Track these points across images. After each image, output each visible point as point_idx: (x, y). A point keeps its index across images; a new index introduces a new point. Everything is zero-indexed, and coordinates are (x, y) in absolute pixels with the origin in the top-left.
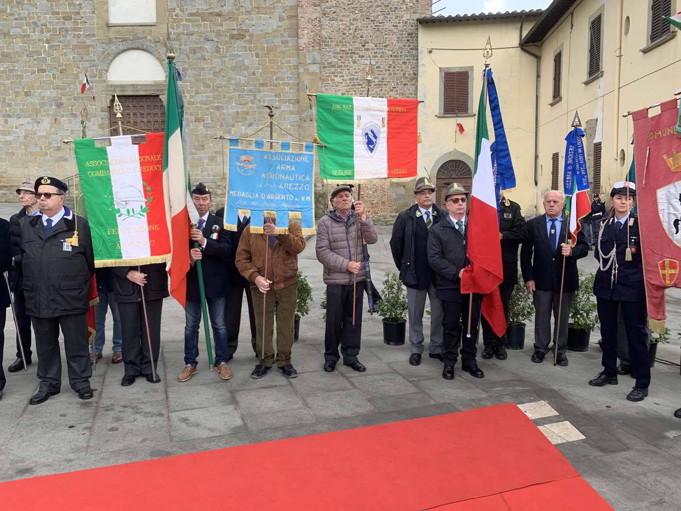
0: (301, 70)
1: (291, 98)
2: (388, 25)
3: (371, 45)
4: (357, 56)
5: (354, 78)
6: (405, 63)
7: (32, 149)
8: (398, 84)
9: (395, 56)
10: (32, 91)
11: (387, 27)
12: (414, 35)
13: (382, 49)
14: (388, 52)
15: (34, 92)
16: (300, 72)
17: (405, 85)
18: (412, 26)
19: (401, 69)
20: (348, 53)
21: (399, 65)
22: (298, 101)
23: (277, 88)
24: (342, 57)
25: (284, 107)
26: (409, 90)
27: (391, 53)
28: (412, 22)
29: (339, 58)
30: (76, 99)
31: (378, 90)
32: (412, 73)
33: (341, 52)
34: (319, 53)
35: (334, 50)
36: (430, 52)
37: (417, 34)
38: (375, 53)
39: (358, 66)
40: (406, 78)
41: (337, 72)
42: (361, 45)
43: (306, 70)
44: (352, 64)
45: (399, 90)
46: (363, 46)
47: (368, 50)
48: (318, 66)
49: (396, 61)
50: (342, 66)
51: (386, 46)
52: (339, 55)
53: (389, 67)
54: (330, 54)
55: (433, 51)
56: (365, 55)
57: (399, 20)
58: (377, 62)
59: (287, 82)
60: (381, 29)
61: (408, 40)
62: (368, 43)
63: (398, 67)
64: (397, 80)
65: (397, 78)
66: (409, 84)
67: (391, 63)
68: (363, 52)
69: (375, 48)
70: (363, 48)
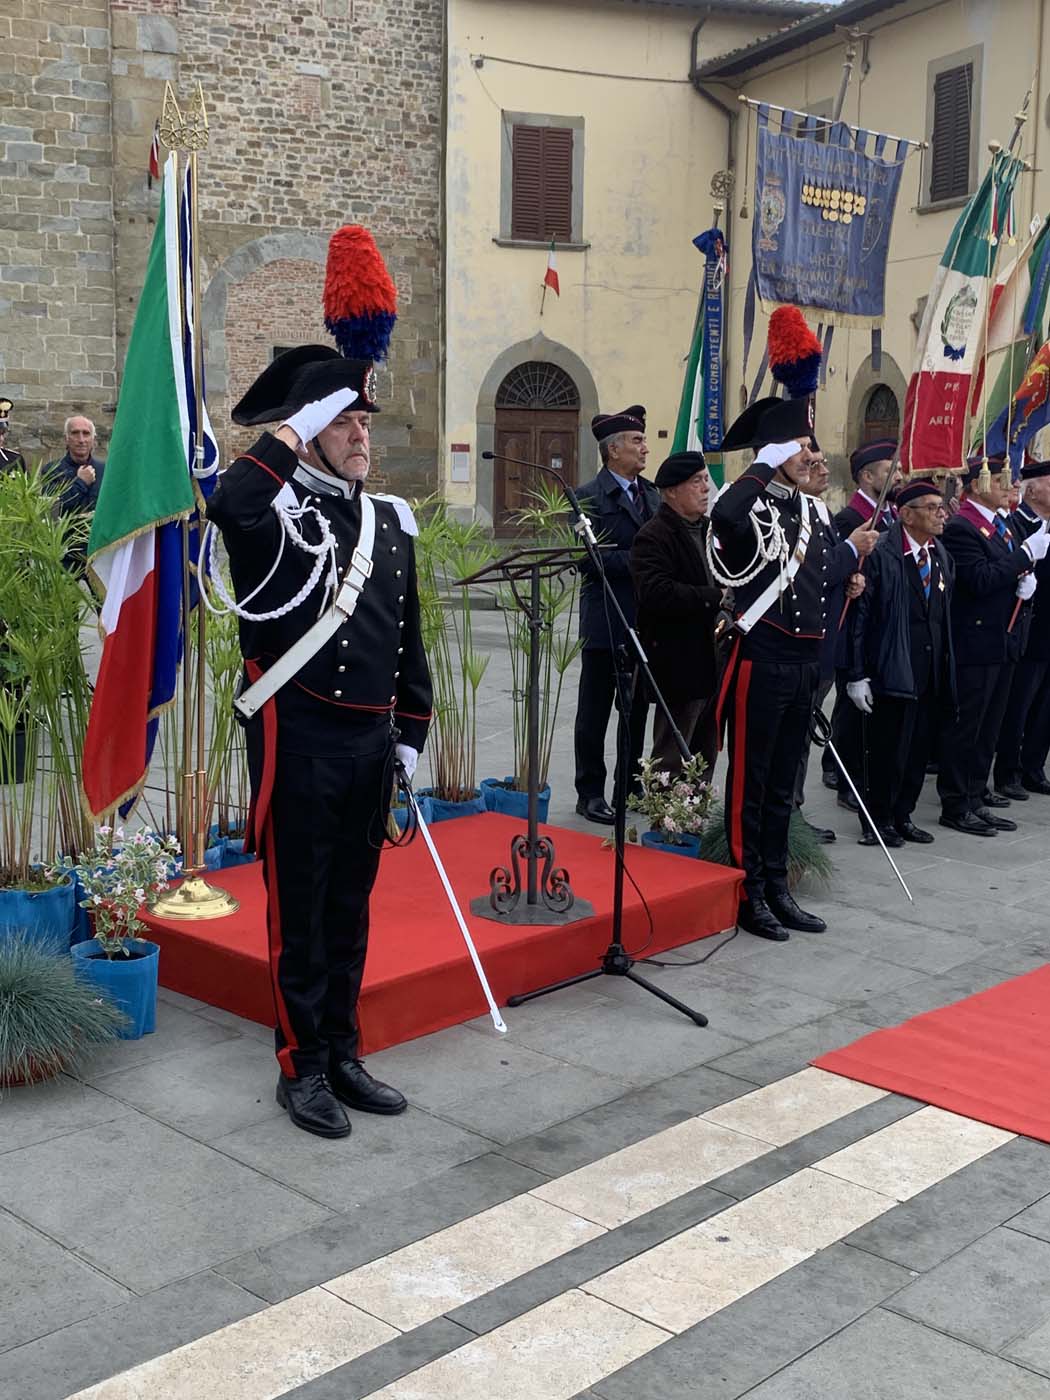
0: (120, 68)
1: (85, 147)
3: (316, 22)
4: (280, 47)
5: (270, 109)
6: (407, 85)
8: (390, 142)
9: (381, 62)
12: (430, 10)
13: (347, 37)
14: (364, 49)
16: (114, 73)
17: (408, 145)
19: (397, 99)
20: (254, 36)
21: (392, 89)
22: (107, 160)
23: (44, 113)
24: (235, 44)
25: (62, 174)
26: (418, 160)
27: (371, 51)
29: (229, 47)
31: (338, 152)
32: (425, 113)
33: (236, 30)
34: (172, 23)
35: (214, 21)
36: (479, 64)
37: (440, 8)
38: (329, 45)
39: (284, 76)
40: (411, 127)
41: (223, 88)
42: (289, 17)
43: (135, 71)
44: (264, 68)
45: (392, 157)
46: (298, 20)
47: (309, 33)
48: (168, 61)
49: (386, 76)
50: (237, 69)
51: (357, 30)
52: (229, 39)
53: (365, 90)
54: (202, 30)
55: (485, 61)
56: (302, 49)
58: (334, 73)
59: (72, 96)
61: (416, 23)
62: (310, 13)
63: (390, 93)
64: (387, 129)
65: (387, 122)
66: (419, 144)
67: (371, 79)
68: (297, 37)
69: (330, 31)
70: (297, 26)
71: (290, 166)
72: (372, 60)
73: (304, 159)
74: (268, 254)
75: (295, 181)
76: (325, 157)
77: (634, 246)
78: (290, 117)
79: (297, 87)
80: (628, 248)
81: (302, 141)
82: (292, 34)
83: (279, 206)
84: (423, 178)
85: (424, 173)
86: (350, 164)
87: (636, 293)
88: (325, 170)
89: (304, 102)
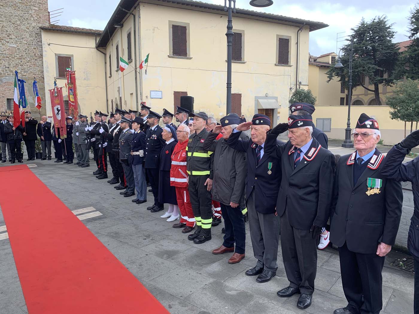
2: (23, 27)
3: (13, 37)
4: (5, 41)
5: (3, 53)
6: (35, 49)
8: (31, 59)
9: (28, 44)
11: (22, 28)
12: (39, 35)
13: (20, 39)
14: (24, 42)
17: (36, 60)
18: (38, 30)
19: (33, 51)
26: (38, 63)
27: (26, 42)
28: (38, 27)
31: (20, 61)
32: (39, 54)
36: (49, 45)
37: (41, 34)
38: (16, 41)
39: (6, 47)
40: (36, 56)
42: (6, 36)
44: (1, 45)
45: (32, 62)
47: (11, 39)
49: (30, 47)
51: (22, 38)
53: (25, 50)
55: (50, 44)
56: (10, 42)
57: (30, 25)
58: (18, 46)
60: (19, 28)
61: (36, 37)
62: (11, 35)
63: (31, 50)
64: (31, 57)
65: (31, 56)
66: (38, 60)
67: (26, 47)
68: (8, 39)
69: (16, 38)
70: (8, 37)
71: (8, 64)
72: (26, 44)
73: (12, 63)
74: (4, 81)
75: (10, 67)
76: (17, 62)
77: (86, 78)
78: (8, 55)
79: (9, 49)
80: (85, 79)
81: (11, 59)
82: (7, 39)
83: (6, 72)
84: (40, 66)
85: (40, 65)
86: (23, 64)
87: (87, 87)
88: (16, 65)
89: (11, 52)
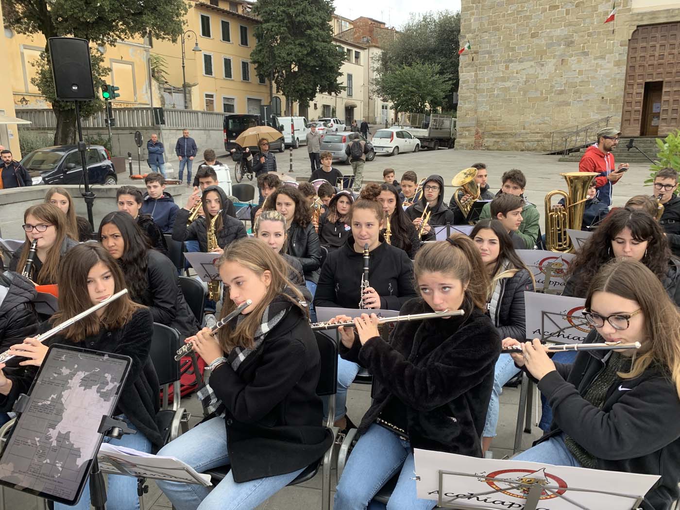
7: (532, 94)
10: (540, 32)
15: (542, 32)
30: (590, 35)
